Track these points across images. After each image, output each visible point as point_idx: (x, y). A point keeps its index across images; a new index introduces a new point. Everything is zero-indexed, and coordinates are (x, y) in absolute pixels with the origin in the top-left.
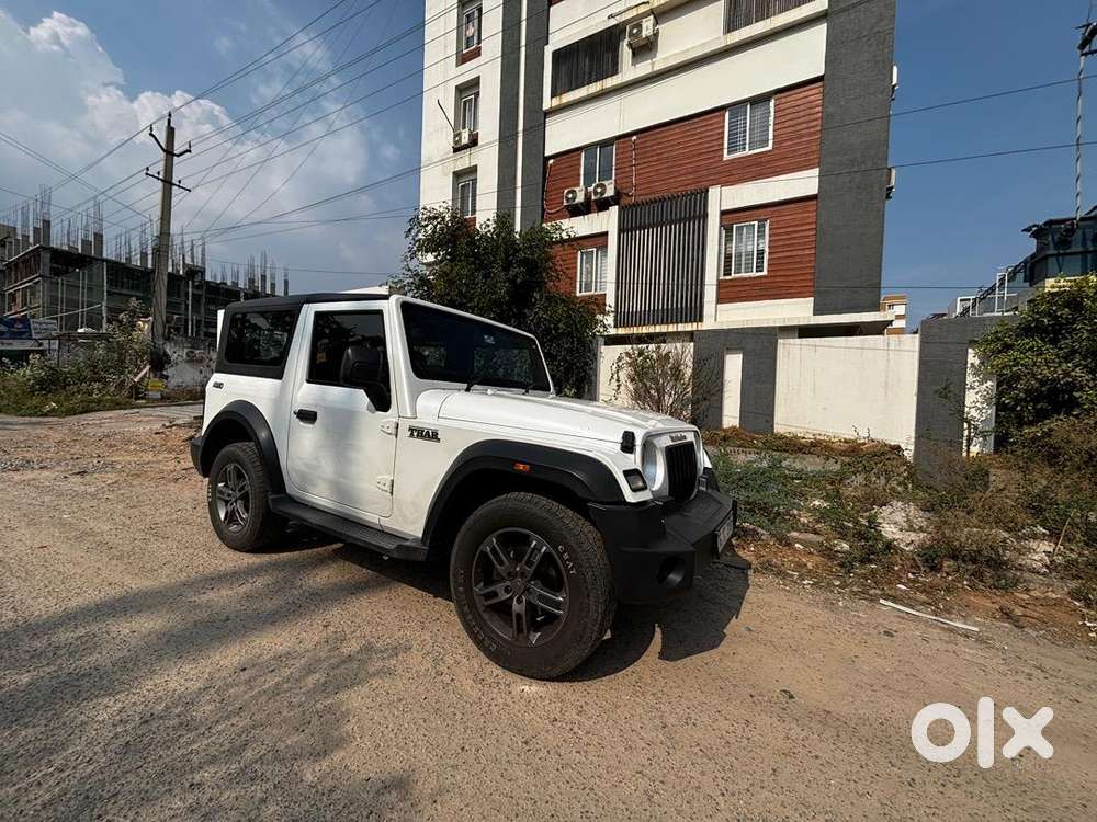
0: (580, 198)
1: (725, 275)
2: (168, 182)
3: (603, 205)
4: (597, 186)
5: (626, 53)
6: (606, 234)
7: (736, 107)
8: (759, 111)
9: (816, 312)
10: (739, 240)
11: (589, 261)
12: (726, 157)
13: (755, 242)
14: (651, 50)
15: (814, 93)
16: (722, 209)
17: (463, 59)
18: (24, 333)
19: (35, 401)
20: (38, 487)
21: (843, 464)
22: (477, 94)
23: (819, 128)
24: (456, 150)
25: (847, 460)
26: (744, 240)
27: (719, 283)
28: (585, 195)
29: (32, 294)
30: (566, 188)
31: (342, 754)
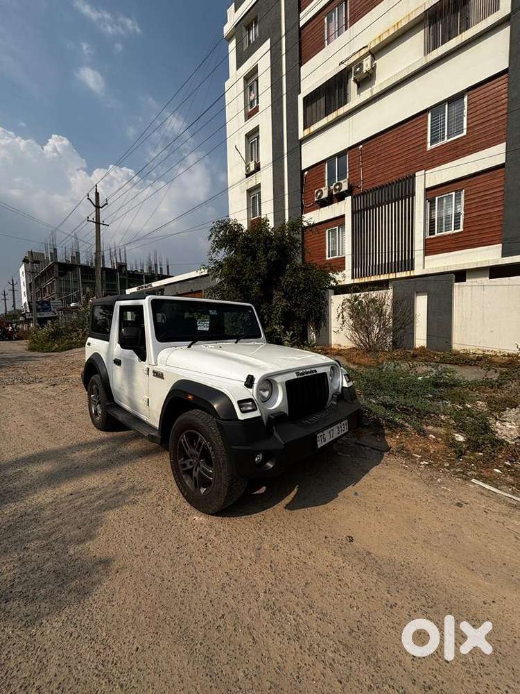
0: (325, 195)
1: (430, 235)
2: (98, 223)
3: (341, 197)
4: (336, 185)
5: (353, 86)
6: (343, 216)
7: (436, 109)
8: (455, 108)
9: (504, 254)
10: (440, 208)
11: (334, 236)
12: (429, 147)
13: (454, 207)
14: (370, 80)
15: (501, 84)
16: (426, 187)
17: (248, 116)
18: (48, 309)
19: (49, 344)
20: (33, 393)
21: (502, 373)
22: (258, 137)
23: (505, 112)
24: (247, 176)
25: (504, 370)
26: (444, 208)
27: (426, 241)
28: (329, 192)
29: (52, 287)
30: (315, 189)
31: (91, 542)
